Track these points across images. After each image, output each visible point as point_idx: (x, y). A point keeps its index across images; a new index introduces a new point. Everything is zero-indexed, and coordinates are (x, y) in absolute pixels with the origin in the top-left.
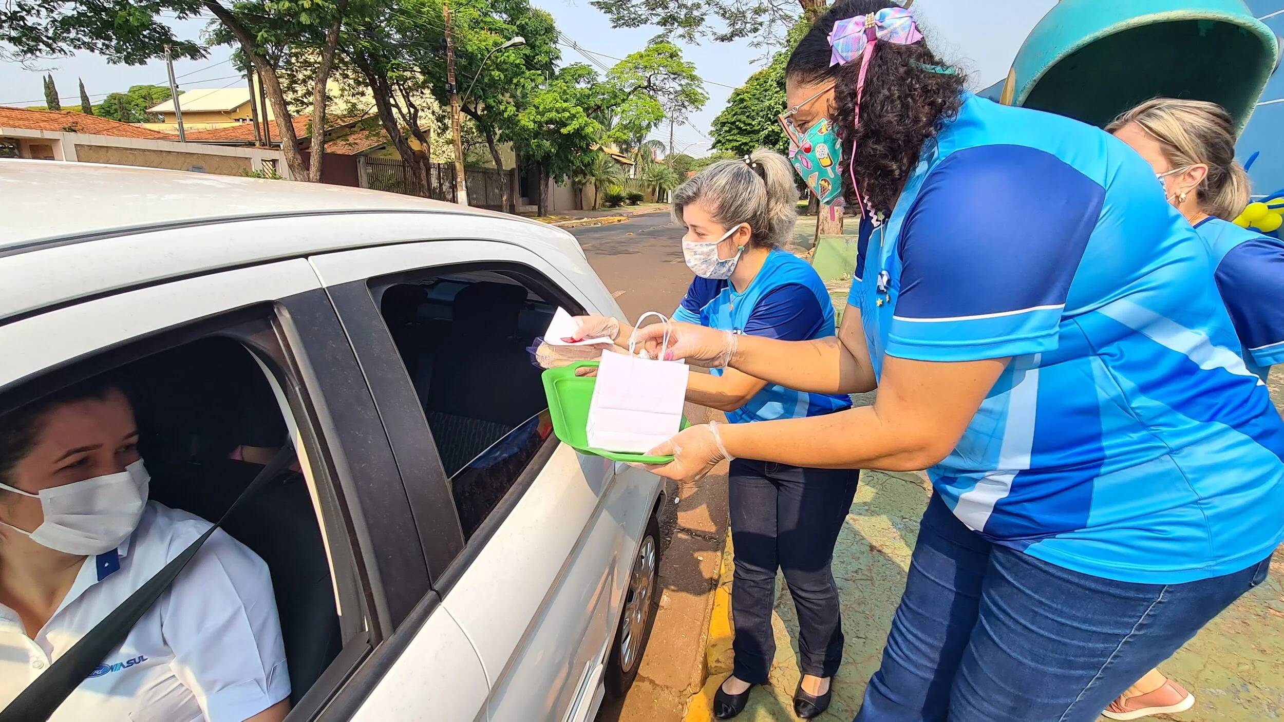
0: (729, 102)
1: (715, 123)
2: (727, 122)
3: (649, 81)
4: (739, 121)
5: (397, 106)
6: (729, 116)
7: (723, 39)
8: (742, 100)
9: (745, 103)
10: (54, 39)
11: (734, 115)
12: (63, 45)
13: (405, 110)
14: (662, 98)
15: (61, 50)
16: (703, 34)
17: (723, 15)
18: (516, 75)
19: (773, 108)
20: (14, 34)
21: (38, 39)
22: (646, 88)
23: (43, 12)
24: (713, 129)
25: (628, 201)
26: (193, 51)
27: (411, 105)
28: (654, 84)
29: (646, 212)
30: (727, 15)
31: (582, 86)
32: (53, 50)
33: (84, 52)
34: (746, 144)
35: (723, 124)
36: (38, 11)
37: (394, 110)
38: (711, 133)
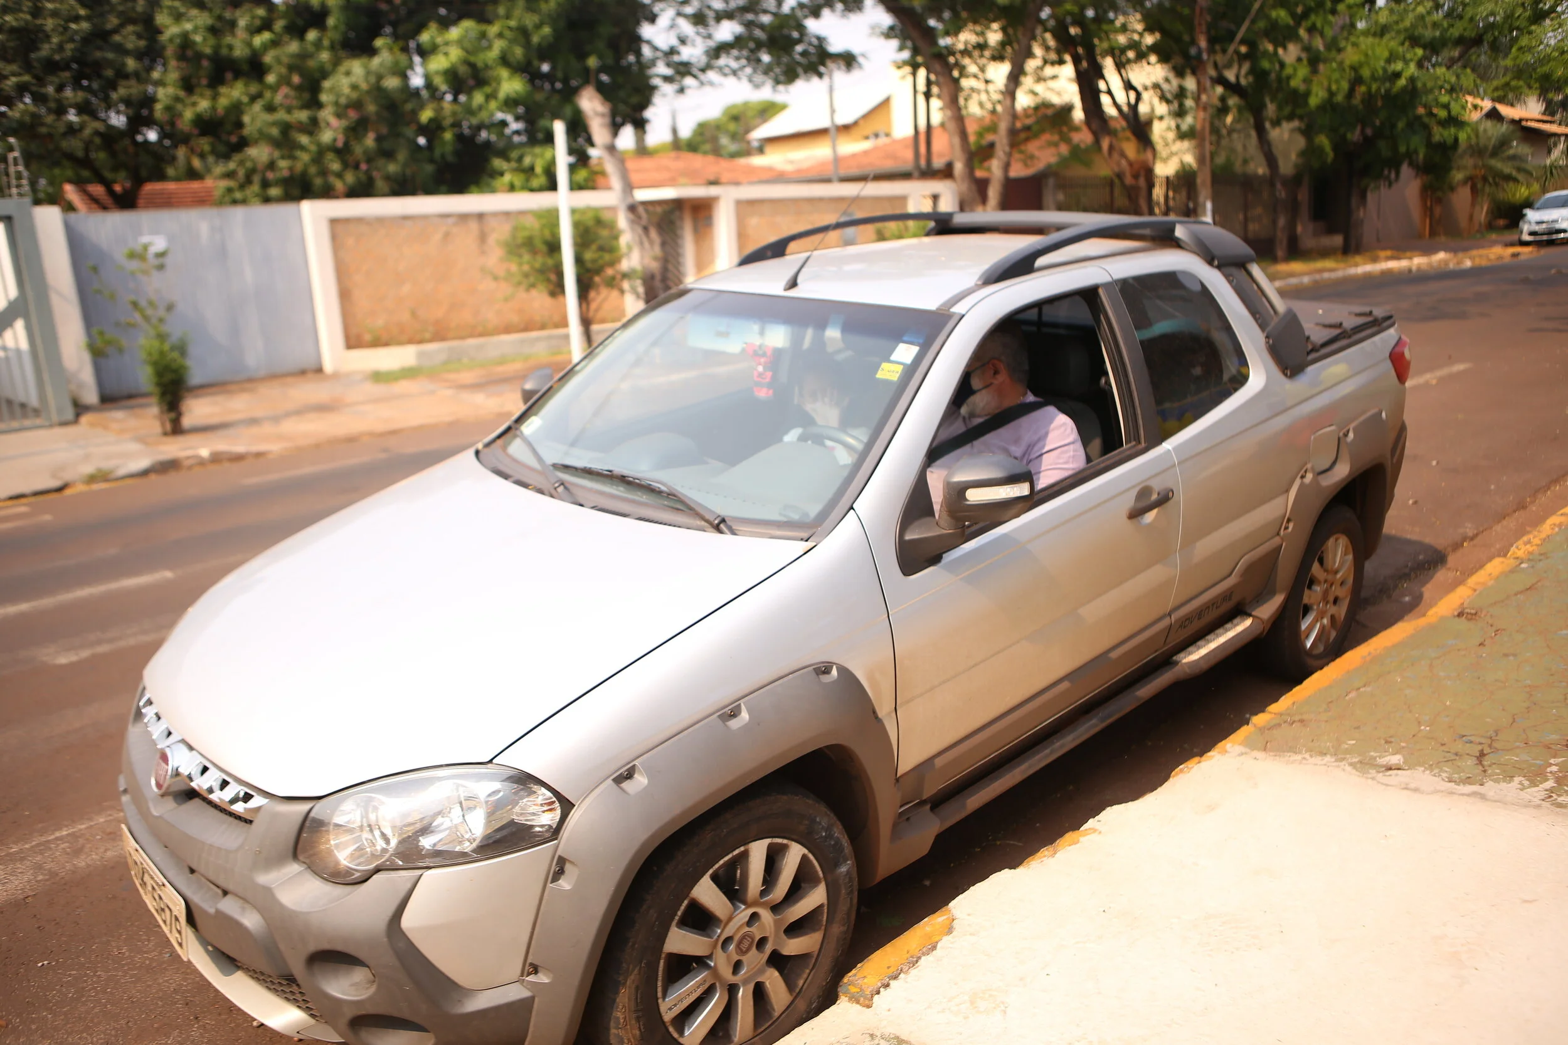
5: (1109, 92)
10: (703, 70)
12: (711, 75)
13: (1121, 96)
15: (711, 84)
20: (668, 72)
21: (688, 73)
23: (699, 41)
26: (848, 60)
27: (1128, 86)
32: (702, 84)
33: (732, 80)
36: (693, 41)
37: (1105, 99)
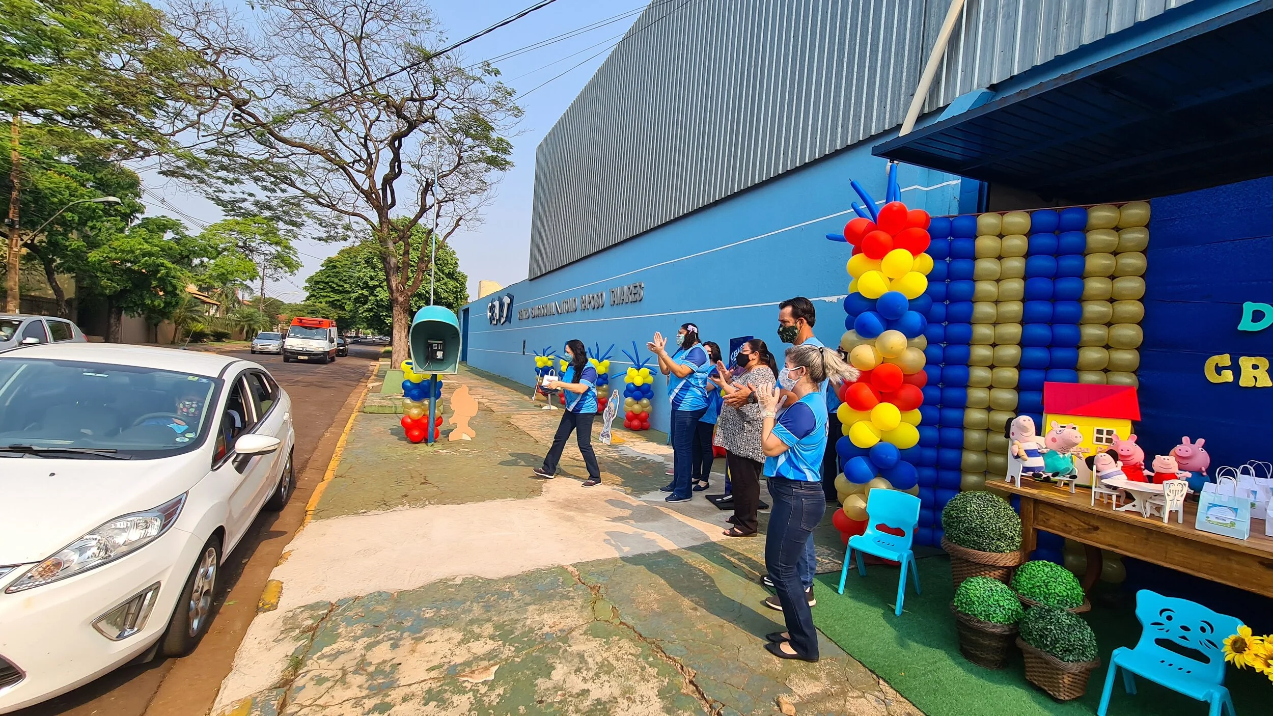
0: (322, 266)
1: (310, 280)
2: (323, 282)
3: (245, 243)
4: (333, 282)
6: (324, 277)
7: (320, 239)
8: (335, 267)
9: (337, 270)
11: (328, 277)
14: (258, 258)
16: (304, 236)
17: (320, 225)
18: (92, 218)
19: (363, 279)
22: (241, 247)
24: (307, 285)
25: (212, 338)
28: (250, 245)
29: (234, 349)
30: (323, 224)
31: (169, 235)
34: (338, 300)
35: (317, 283)
38: (305, 288)
